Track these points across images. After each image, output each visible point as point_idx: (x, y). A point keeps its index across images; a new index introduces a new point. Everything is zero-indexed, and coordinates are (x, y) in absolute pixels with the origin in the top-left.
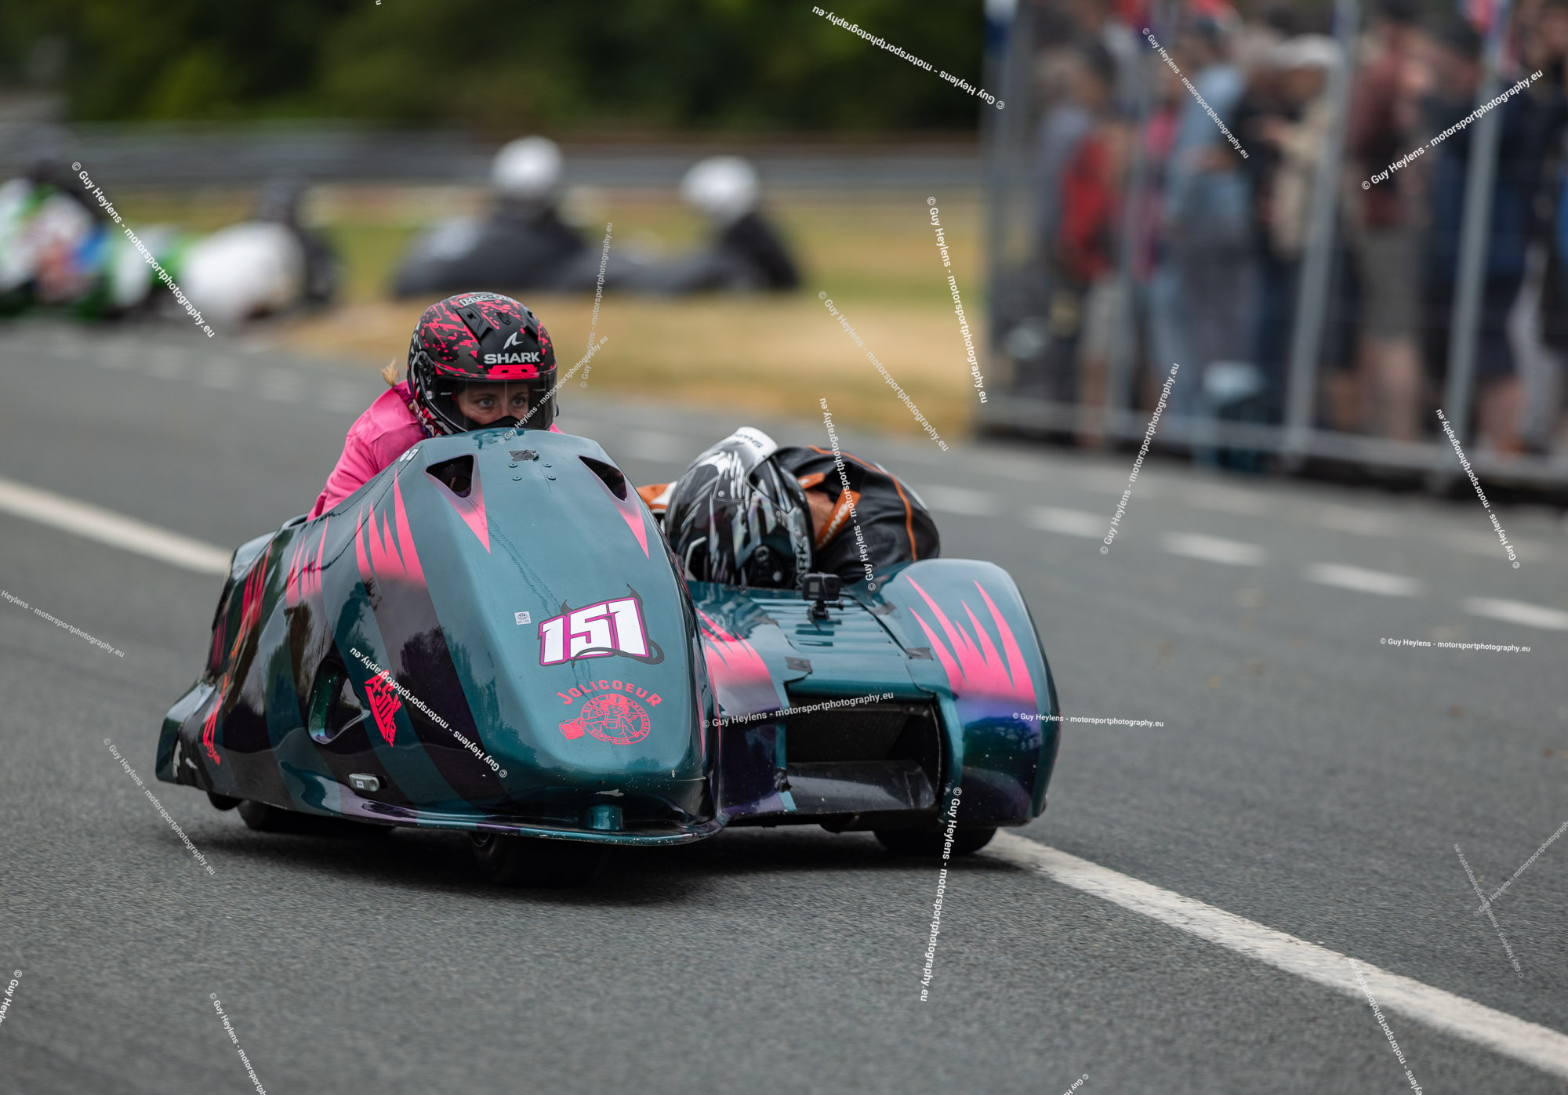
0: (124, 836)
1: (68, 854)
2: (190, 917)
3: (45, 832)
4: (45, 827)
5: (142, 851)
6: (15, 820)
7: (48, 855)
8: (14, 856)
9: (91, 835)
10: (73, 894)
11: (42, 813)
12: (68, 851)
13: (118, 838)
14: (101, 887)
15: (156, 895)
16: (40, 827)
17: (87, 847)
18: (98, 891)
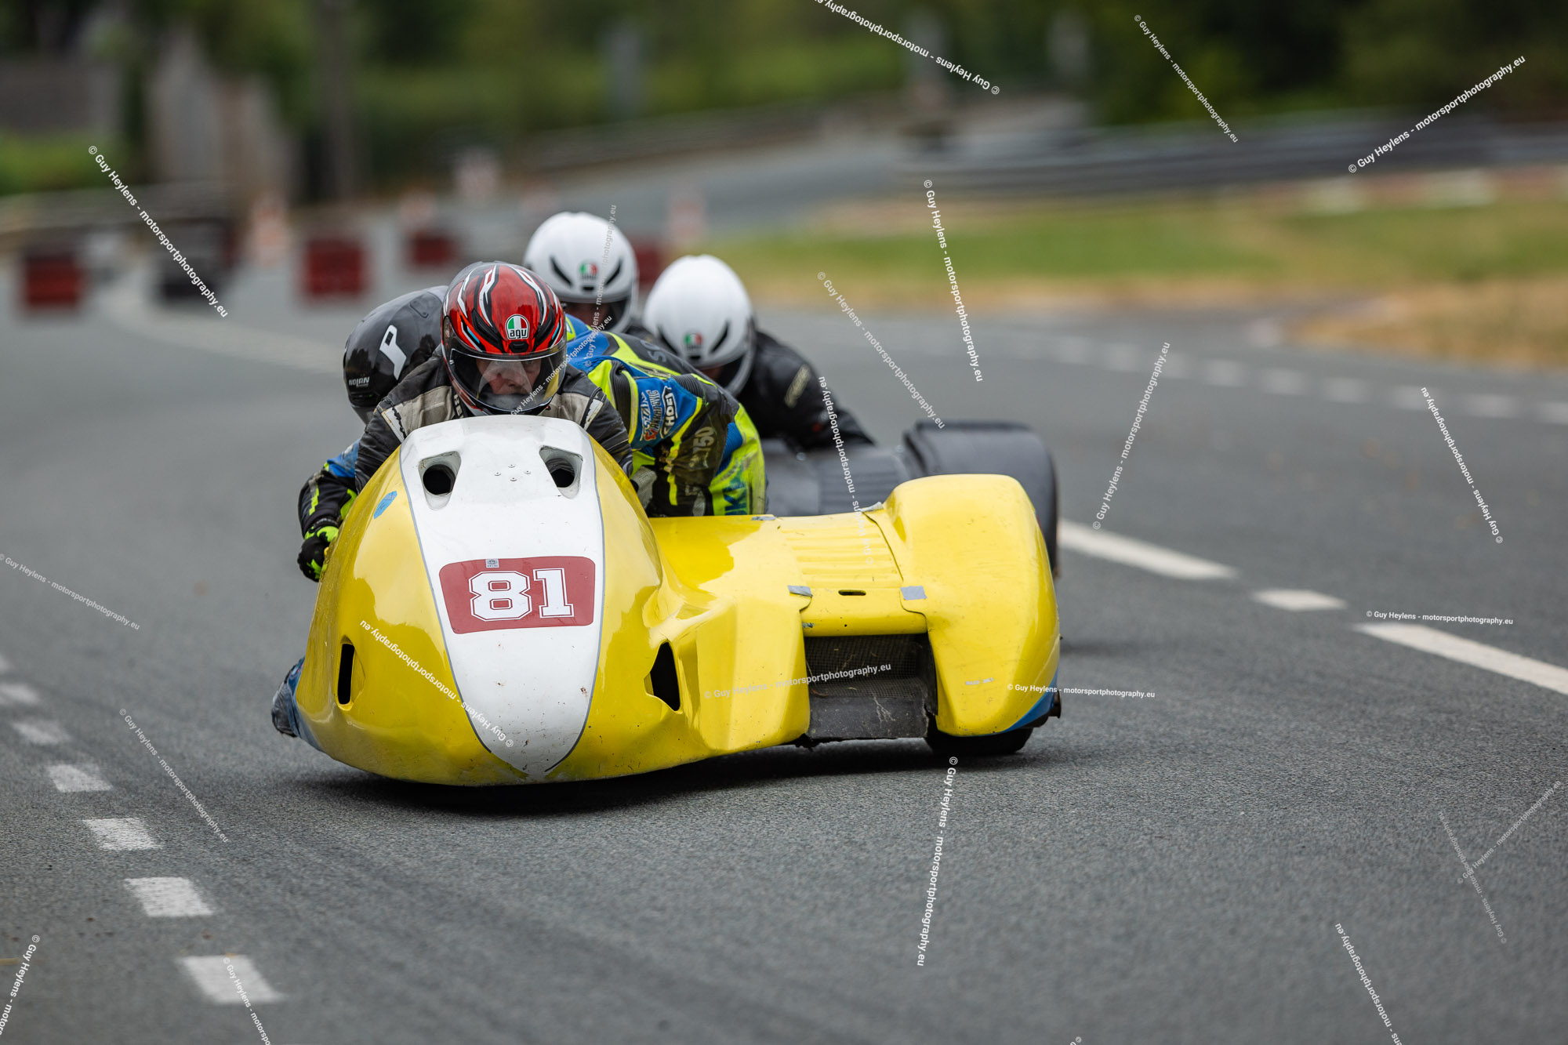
0: (1072, 856)
1: (1013, 877)
2: (1130, 935)
3: (991, 856)
4: (992, 852)
5: (1087, 870)
6: (963, 847)
7: (992, 880)
8: (957, 883)
9: (1039, 858)
10: (1013, 919)
11: (991, 837)
12: (1014, 874)
13: (1065, 858)
14: (1044, 909)
15: (1098, 914)
16: (987, 852)
17: (1033, 869)
18: (1039, 914)
